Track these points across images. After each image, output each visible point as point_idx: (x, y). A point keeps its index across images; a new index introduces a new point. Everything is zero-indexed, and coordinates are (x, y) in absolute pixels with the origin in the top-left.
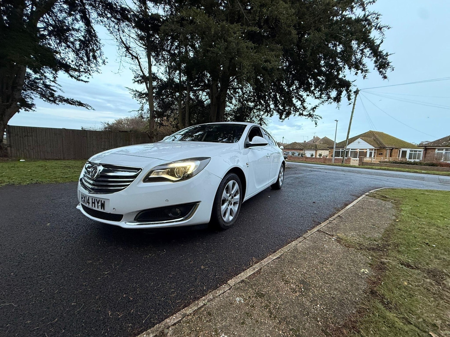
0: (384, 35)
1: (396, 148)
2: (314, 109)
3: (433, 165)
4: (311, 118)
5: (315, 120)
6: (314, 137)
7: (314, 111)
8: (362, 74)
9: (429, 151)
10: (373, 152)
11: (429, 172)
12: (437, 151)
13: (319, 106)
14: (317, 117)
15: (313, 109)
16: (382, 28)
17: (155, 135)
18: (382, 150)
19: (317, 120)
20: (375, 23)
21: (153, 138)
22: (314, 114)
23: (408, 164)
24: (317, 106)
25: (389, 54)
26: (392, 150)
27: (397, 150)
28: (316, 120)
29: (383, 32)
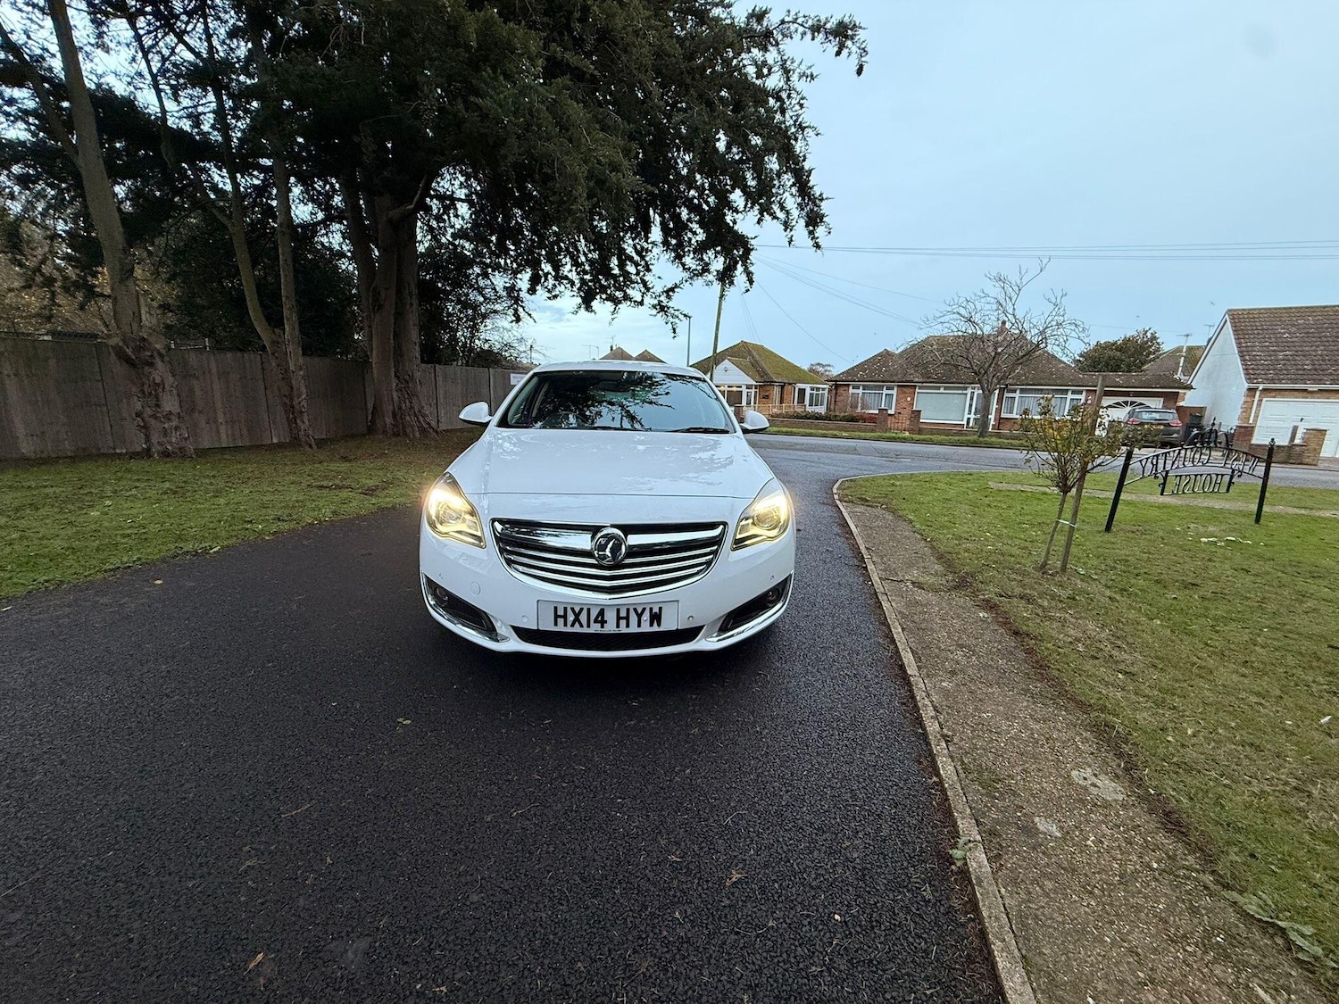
0: (807, 144)
1: (789, 384)
2: (671, 293)
3: (853, 419)
4: (664, 316)
5: (672, 320)
6: (612, 347)
7: (669, 297)
8: (786, 234)
9: (841, 390)
10: (753, 391)
11: (853, 434)
12: (851, 390)
13: (681, 286)
14: (677, 313)
15: (669, 292)
16: (805, 128)
17: (161, 355)
18: (768, 388)
19: (676, 320)
20: (795, 113)
21: (152, 365)
22: (669, 304)
23: (817, 419)
24: (676, 286)
25: (824, 196)
26: (783, 387)
27: (790, 387)
28: (674, 320)
29: (808, 139)
